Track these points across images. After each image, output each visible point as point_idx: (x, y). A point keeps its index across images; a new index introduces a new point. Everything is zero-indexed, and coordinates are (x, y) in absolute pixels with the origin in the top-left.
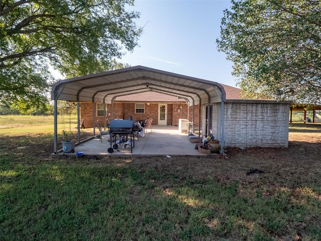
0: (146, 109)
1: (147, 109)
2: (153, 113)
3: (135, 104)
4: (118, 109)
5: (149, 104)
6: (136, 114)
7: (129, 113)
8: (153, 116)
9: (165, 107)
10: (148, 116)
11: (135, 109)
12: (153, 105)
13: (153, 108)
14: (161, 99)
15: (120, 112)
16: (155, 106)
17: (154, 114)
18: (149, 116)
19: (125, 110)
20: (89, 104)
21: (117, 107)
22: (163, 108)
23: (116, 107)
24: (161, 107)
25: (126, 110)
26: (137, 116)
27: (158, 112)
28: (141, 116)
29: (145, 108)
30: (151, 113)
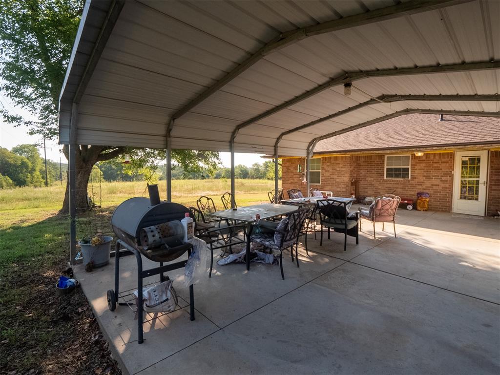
0: (413, 169)
1: (416, 167)
2: (437, 178)
3: (386, 157)
4: (343, 169)
5: (420, 154)
6: (386, 181)
7: (369, 179)
8: (434, 187)
9: (479, 160)
10: (418, 187)
11: (386, 167)
12: (437, 157)
13: (435, 165)
14: (463, 138)
15: (346, 175)
16: (444, 160)
17: (437, 182)
18: (424, 187)
19: (361, 171)
20: (293, 162)
21: (341, 166)
22: (472, 165)
23: (339, 164)
24: (464, 163)
25: (363, 172)
26: (388, 186)
27: (452, 176)
28: (401, 186)
29: (412, 165)
30: (428, 178)
